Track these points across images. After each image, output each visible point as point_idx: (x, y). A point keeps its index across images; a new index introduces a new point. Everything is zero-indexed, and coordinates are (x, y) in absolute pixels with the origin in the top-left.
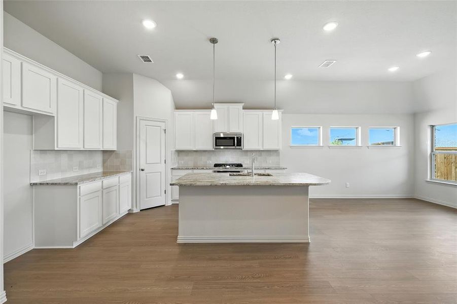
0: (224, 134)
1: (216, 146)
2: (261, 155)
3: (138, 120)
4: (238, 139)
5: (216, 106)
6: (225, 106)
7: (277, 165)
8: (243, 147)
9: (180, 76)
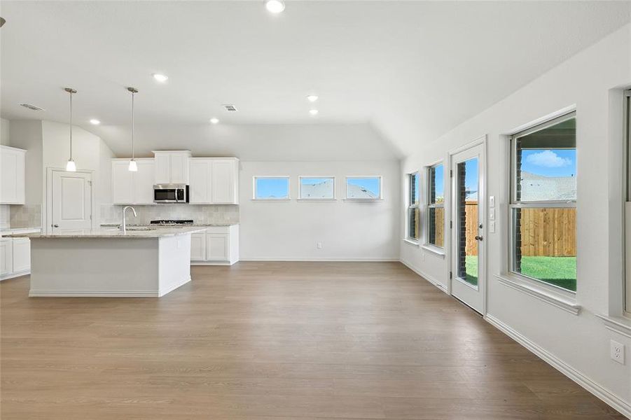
0: (162, 186)
1: (155, 199)
2: (217, 211)
3: (50, 172)
4: (180, 192)
5: (157, 154)
6: (167, 154)
7: (237, 221)
8: (188, 200)
9: (95, 122)
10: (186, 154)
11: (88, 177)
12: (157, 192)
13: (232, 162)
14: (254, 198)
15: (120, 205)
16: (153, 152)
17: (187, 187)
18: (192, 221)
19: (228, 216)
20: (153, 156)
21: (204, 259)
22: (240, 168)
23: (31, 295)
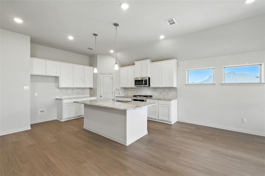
0: (141, 78)
1: (135, 85)
2: (164, 91)
3: (99, 74)
4: (146, 81)
5: (136, 63)
6: (140, 62)
7: (176, 98)
8: (149, 85)
9: (112, 51)
10: (148, 61)
11: (111, 76)
12: (136, 81)
13: (173, 62)
14: (187, 84)
15: (123, 88)
16: (134, 62)
17: (149, 78)
18: (151, 96)
19: (171, 94)
20: (134, 64)
21: (157, 118)
22: (178, 65)
23: (84, 128)
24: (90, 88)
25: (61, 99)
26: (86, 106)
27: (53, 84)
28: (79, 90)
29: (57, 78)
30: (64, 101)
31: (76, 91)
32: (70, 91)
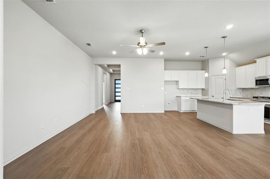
0: (260, 78)
1: (256, 85)
3: (211, 76)
5: (258, 60)
6: (264, 59)
9: (224, 54)
11: (224, 77)
12: (257, 81)
15: (240, 89)
20: (255, 62)
23: (197, 118)
24: (203, 89)
25: (180, 97)
26: (199, 101)
27: (174, 86)
28: (192, 91)
29: (177, 82)
30: (182, 98)
31: (190, 91)
32: (186, 91)
